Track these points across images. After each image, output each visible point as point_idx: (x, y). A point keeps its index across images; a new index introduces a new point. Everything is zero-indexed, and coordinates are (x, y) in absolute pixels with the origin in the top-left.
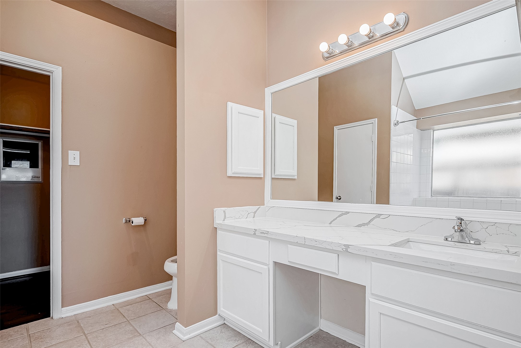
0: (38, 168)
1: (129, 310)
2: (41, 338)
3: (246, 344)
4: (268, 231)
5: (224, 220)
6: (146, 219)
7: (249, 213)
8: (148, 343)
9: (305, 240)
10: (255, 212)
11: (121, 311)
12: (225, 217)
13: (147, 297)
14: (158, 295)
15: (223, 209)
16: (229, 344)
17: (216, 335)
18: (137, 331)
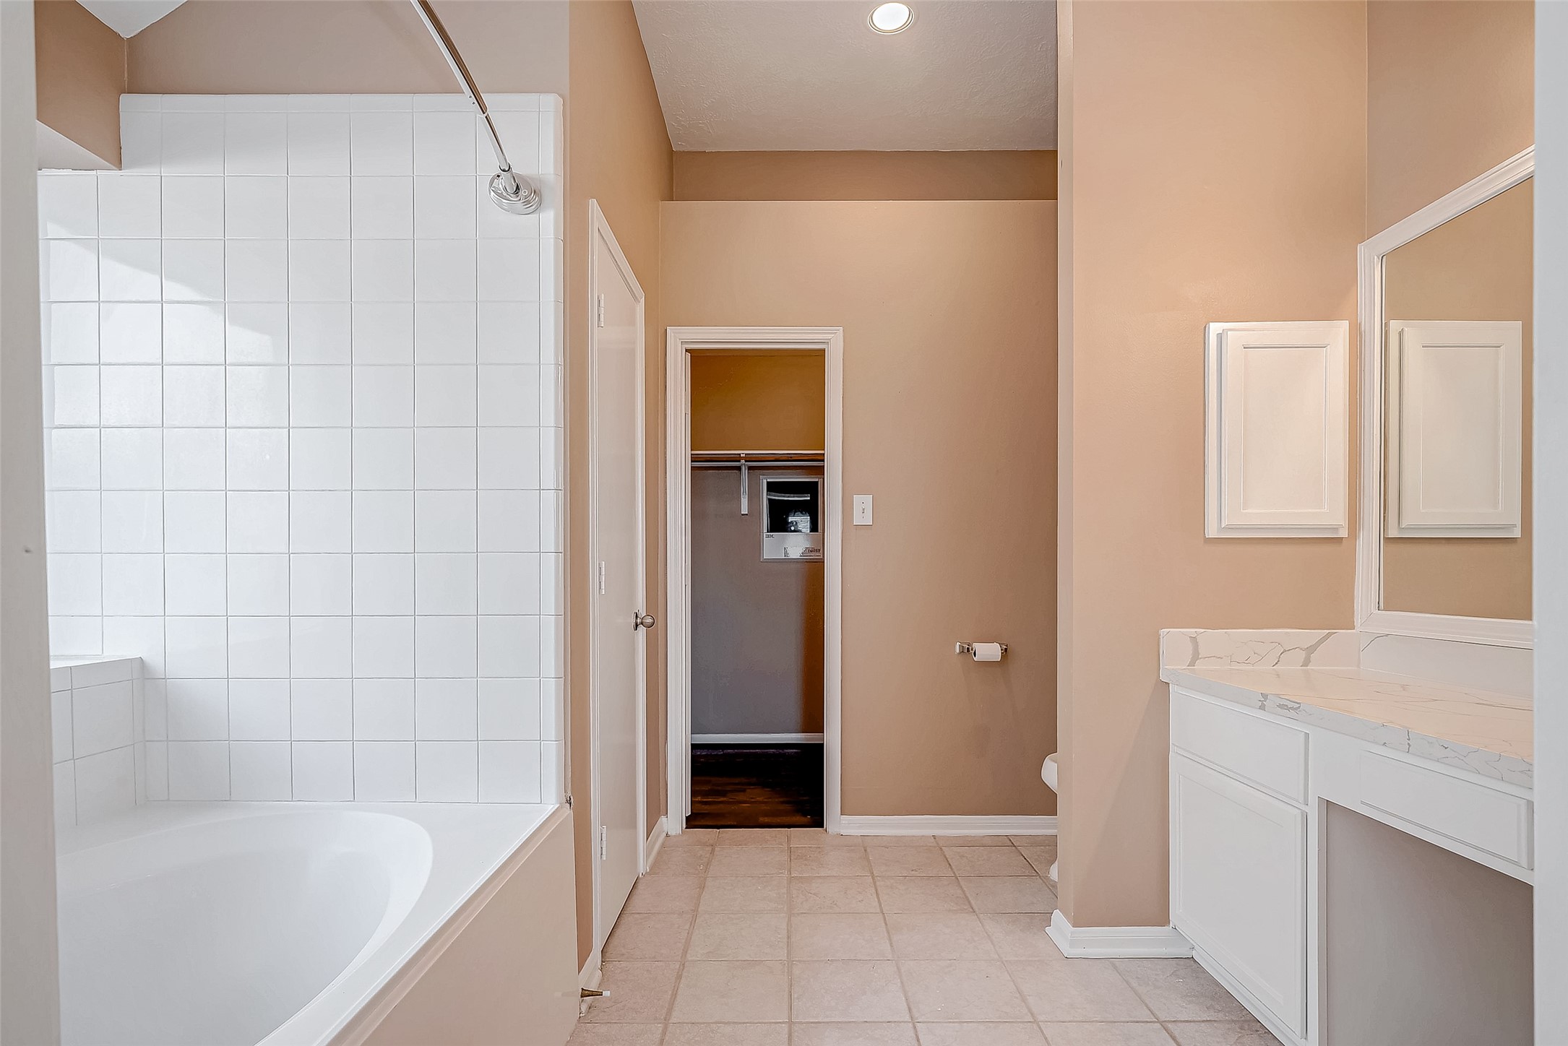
0: (817, 532)
1: (962, 856)
2: (806, 860)
3: (1242, 1028)
4: (1300, 703)
5: (1192, 664)
6: (1006, 649)
7: (1285, 651)
8: (987, 933)
9: (1409, 739)
10: (1311, 650)
11: (946, 853)
12: (1196, 657)
13: (1009, 841)
14: (1034, 841)
15: (1192, 631)
16: (1186, 1008)
17: (1156, 975)
18: (969, 902)
